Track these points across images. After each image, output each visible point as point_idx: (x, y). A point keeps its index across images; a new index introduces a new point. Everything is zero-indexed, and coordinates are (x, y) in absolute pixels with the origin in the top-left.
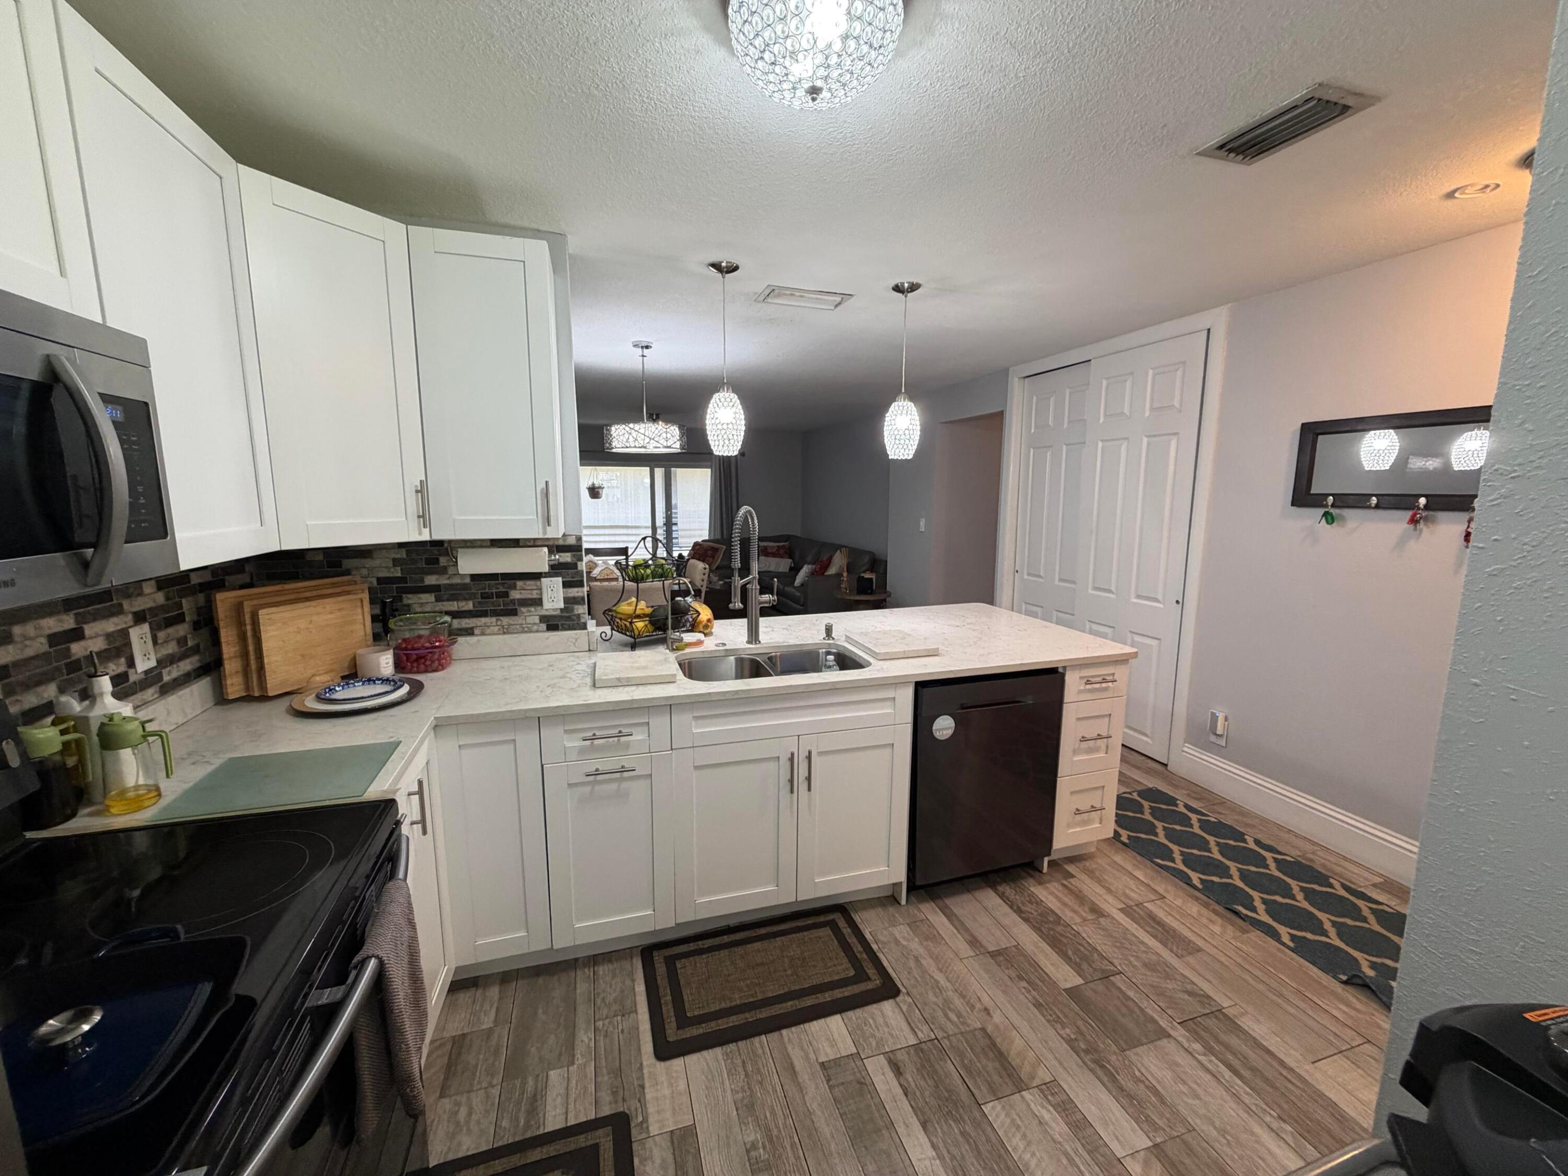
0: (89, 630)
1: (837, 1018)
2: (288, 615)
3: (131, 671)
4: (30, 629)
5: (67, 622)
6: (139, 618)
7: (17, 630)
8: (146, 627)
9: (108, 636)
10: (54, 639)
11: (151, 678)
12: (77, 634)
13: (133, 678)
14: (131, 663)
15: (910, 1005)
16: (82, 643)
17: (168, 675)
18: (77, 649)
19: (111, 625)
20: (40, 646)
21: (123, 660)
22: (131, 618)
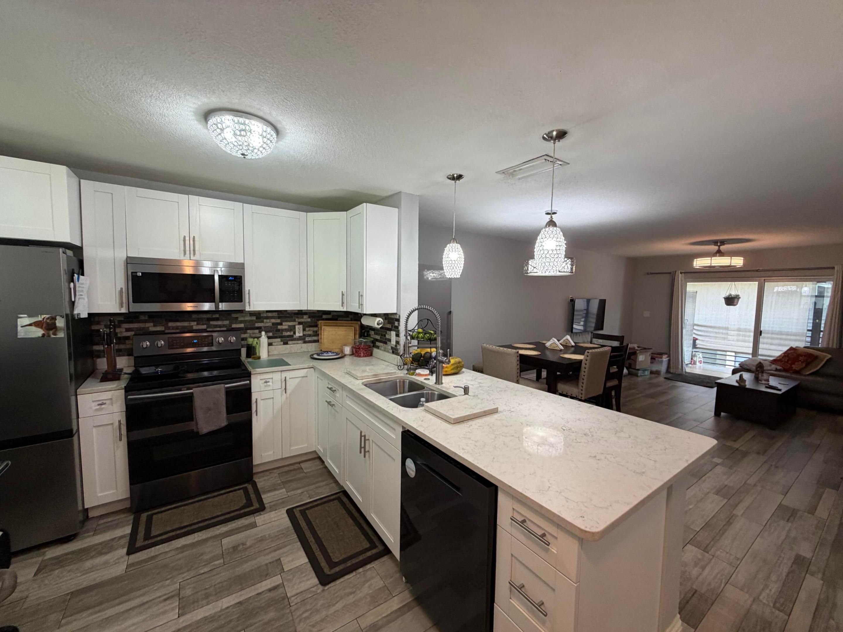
0: (284, 323)
1: (307, 560)
3: (294, 335)
4: (268, 321)
5: (279, 321)
6: (300, 323)
7: (265, 321)
8: (301, 326)
9: (289, 326)
10: (273, 324)
11: (300, 338)
12: (281, 324)
13: (295, 337)
14: (295, 333)
16: (281, 326)
17: (307, 339)
18: (279, 327)
19: (291, 324)
20: (270, 324)
21: (292, 332)
22: (297, 323)
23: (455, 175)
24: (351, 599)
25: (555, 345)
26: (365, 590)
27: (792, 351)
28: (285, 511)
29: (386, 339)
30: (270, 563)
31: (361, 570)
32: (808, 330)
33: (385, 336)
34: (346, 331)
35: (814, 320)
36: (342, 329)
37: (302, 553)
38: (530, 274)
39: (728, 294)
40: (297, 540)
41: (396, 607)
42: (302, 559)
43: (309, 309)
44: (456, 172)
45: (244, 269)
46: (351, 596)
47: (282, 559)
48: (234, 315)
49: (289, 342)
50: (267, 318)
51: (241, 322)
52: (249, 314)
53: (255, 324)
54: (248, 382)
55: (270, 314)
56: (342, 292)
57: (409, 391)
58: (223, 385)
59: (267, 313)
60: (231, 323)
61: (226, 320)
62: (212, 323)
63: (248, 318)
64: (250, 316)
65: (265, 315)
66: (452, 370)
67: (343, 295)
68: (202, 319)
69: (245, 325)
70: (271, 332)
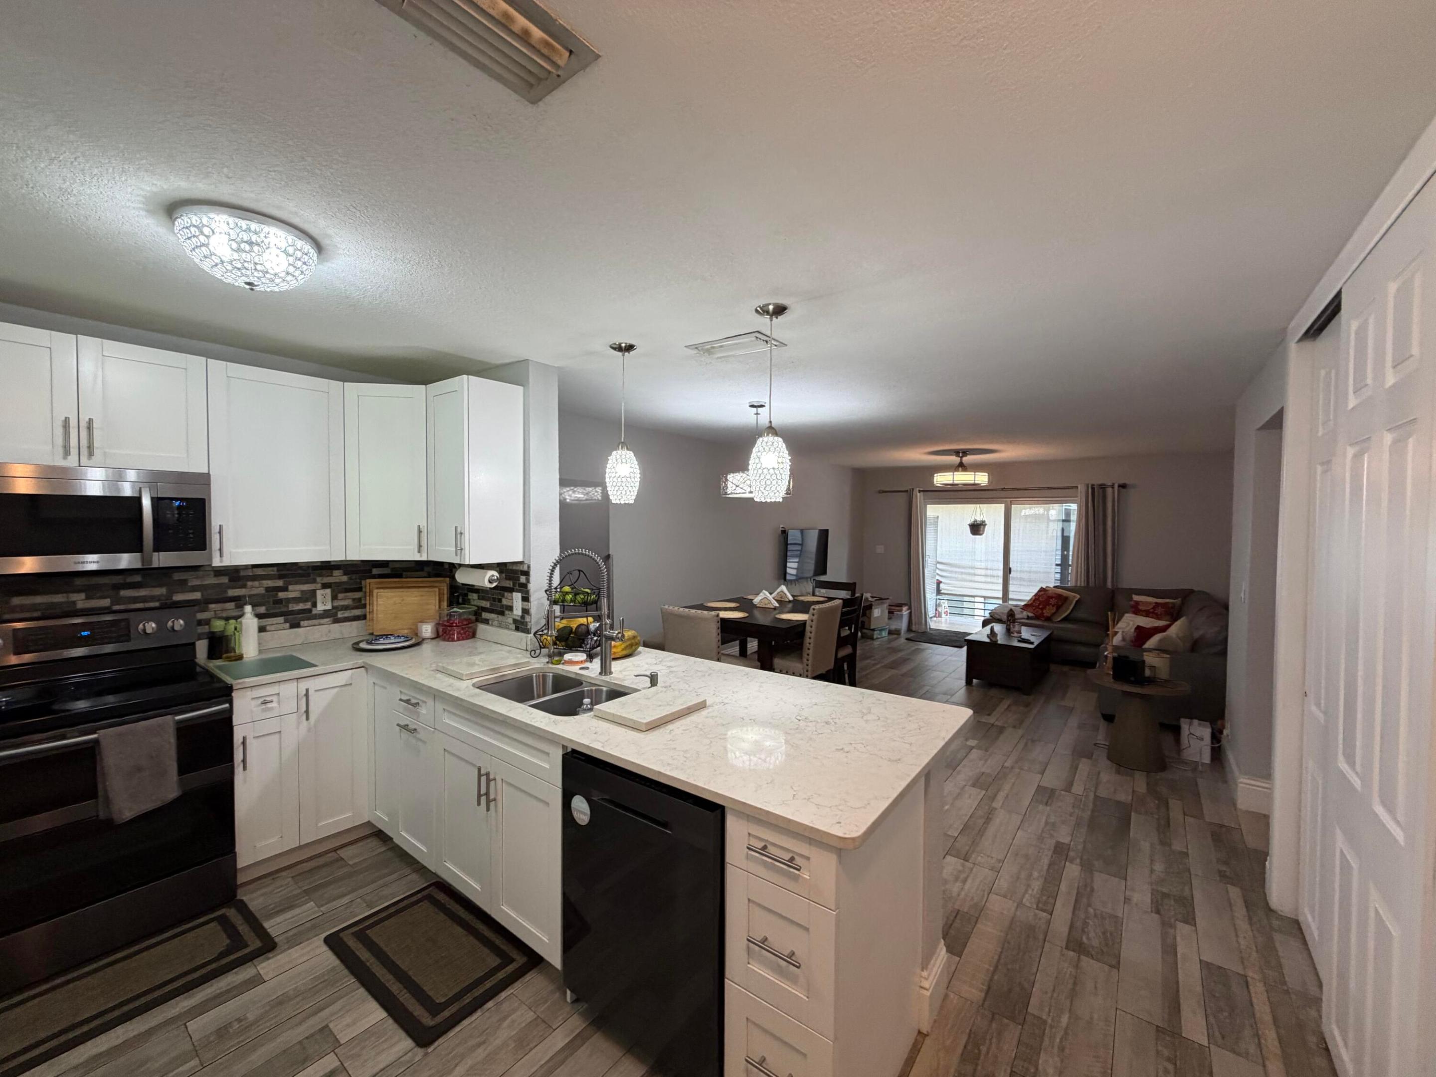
0: (291, 587)
1: (384, 1014)
2: (390, 594)
3: (314, 609)
4: (256, 583)
5: (280, 583)
6: (325, 586)
7: (250, 583)
8: (328, 591)
9: (302, 592)
10: (268, 589)
11: (326, 614)
12: (285, 589)
13: (314, 612)
14: (315, 605)
15: (408, 1062)
16: (286, 593)
17: (340, 615)
18: (282, 595)
19: (306, 587)
20: (262, 591)
21: (310, 603)
22: (319, 586)
23: (623, 345)
24: (481, 1053)
25: (767, 602)
26: (505, 1033)
27: (1042, 593)
28: (322, 942)
29: (502, 606)
30: (307, 1038)
31: (490, 1004)
32: (1057, 565)
33: (500, 601)
34: (422, 596)
35: (1063, 551)
36: (415, 592)
37: (373, 1005)
38: (730, 496)
39: (973, 520)
40: (357, 984)
41: (561, 1045)
42: (375, 1013)
43: (348, 559)
44: (625, 341)
45: (209, 485)
46: (480, 1050)
47: (331, 1025)
48: (177, 576)
49: (302, 623)
50: (254, 578)
51: (194, 589)
52: (212, 573)
53: (226, 592)
54: (227, 705)
55: (259, 572)
56: (419, 526)
57: (554, 692)
58: (169, 717)
59: (255, 570)
60: (171, 593)
61: (161, 586)
62: (124, 593)
63: (212, 580)
64: (215, 576)
65: (250, 573)
66: (623, 650)
67: (420, 532)
68: (98, 587)
69: (202, 595)
70: (264, 605)
